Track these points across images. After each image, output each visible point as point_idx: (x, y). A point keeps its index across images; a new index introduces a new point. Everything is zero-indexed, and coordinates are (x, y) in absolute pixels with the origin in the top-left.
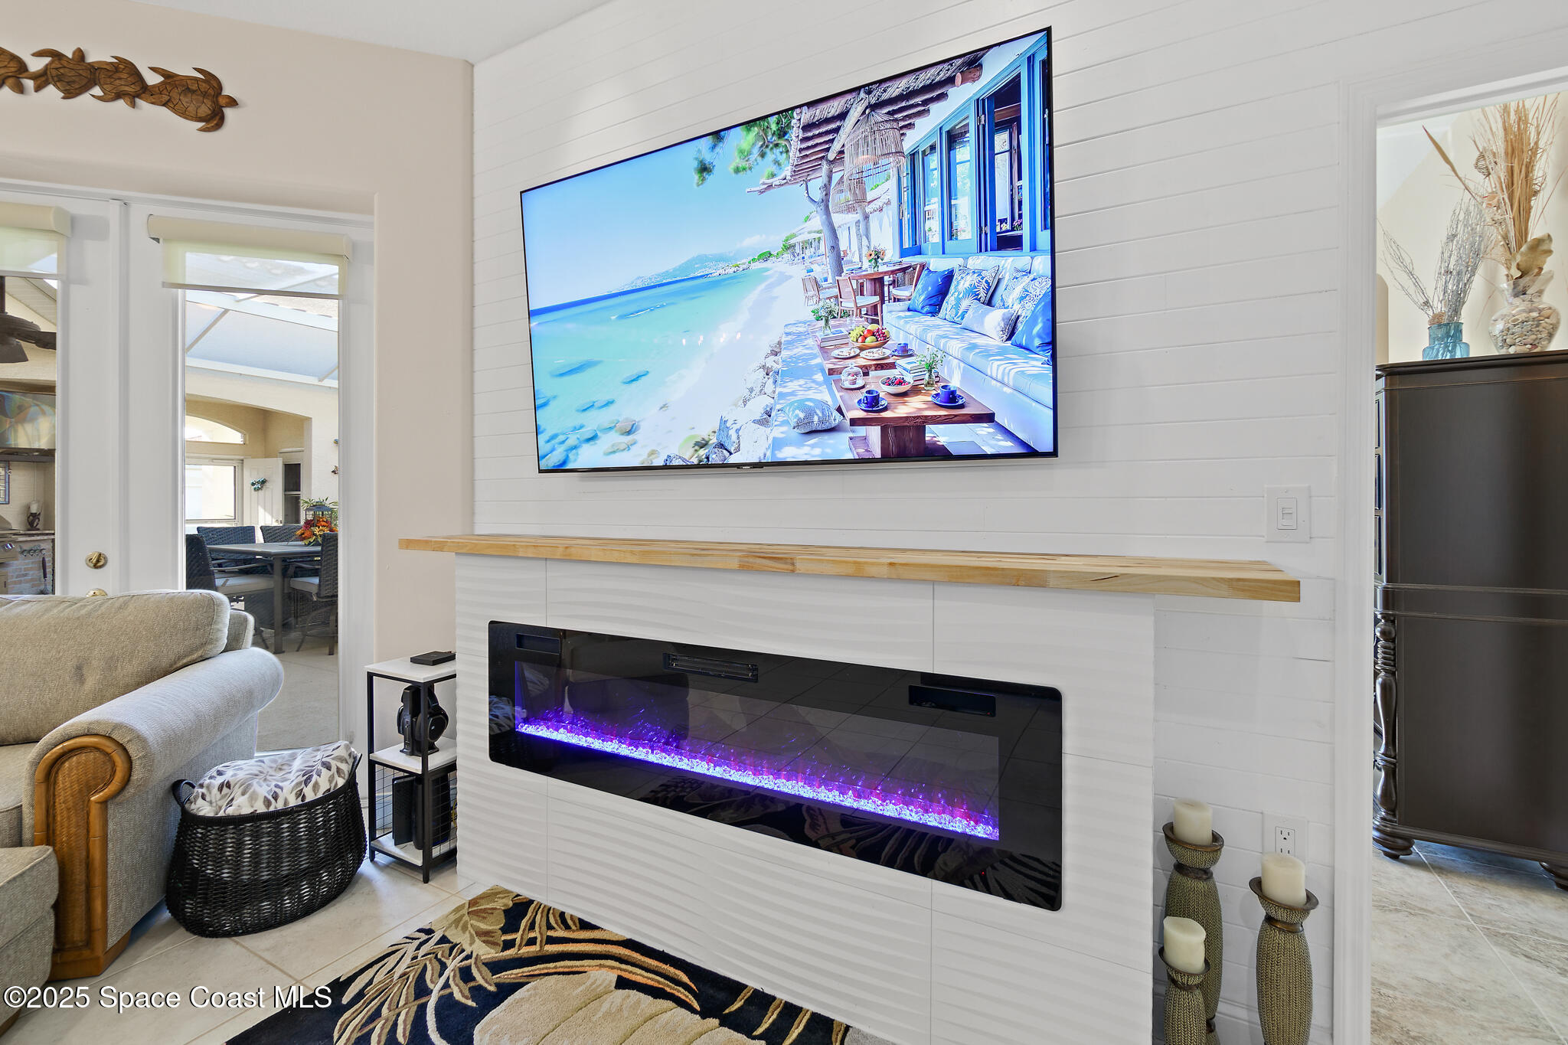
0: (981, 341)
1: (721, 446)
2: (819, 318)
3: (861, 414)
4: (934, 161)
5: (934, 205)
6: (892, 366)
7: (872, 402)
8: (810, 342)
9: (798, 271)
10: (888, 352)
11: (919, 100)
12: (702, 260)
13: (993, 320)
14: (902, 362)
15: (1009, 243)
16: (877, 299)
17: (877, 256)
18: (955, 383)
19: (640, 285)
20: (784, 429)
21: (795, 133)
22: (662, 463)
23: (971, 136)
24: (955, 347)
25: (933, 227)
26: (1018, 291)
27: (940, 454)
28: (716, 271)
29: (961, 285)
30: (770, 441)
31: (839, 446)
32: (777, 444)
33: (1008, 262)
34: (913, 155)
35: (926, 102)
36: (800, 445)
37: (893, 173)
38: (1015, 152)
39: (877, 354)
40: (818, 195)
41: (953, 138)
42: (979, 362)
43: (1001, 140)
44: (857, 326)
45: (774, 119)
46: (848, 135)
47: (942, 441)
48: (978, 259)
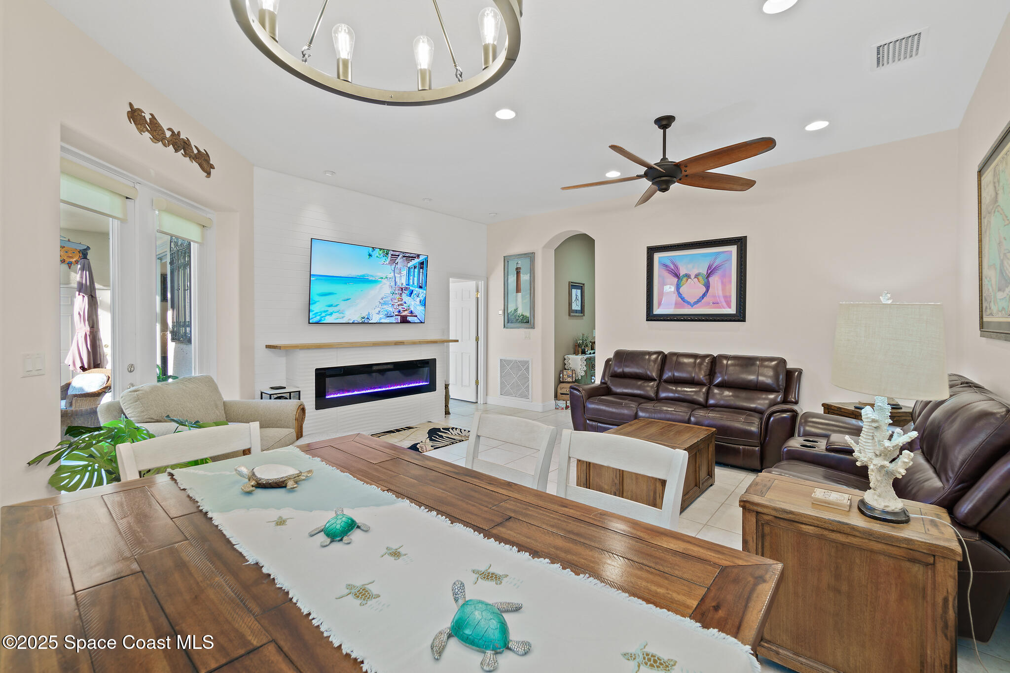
0: (416, 303)
1: (368, 318)
2: (391, 293)
3: (397, 314)
4: (412, 270)
5: (411, 278)
6: (403, 305)
7: (399, 312)
8: (389, 298)
9: (388, 283)
10: (403, 303)
11: (410, 258)
12: (368, 275)
13: (418, 299)
14: (405, 305)
15: (421, 287)
16: (401, 292)
17: (402, 284)
18: (412, 309)
20: (382, 315)
21: (390, 255)
23: (417, 267)
24: (413, 303)
25: (411, 281)
26: (422, 295)
27: (409, 322)
28: (371, 279)
29: (415, 292)
30: (379, 318)
31: (393, 320)
33: (421, 290)
34: (409, 268)
35: (412, 259)
36: (385, 319)
37: (406, 270)
38: (423, 273)
39: (401, 302)
40: (393, 269)
41: (415, 267)
42: (416, 306)
43: (421, 270)
44: (398, 297)
45: (385, 250)
46: (399, 260)
47: (410, 320)
48: (417, 289)
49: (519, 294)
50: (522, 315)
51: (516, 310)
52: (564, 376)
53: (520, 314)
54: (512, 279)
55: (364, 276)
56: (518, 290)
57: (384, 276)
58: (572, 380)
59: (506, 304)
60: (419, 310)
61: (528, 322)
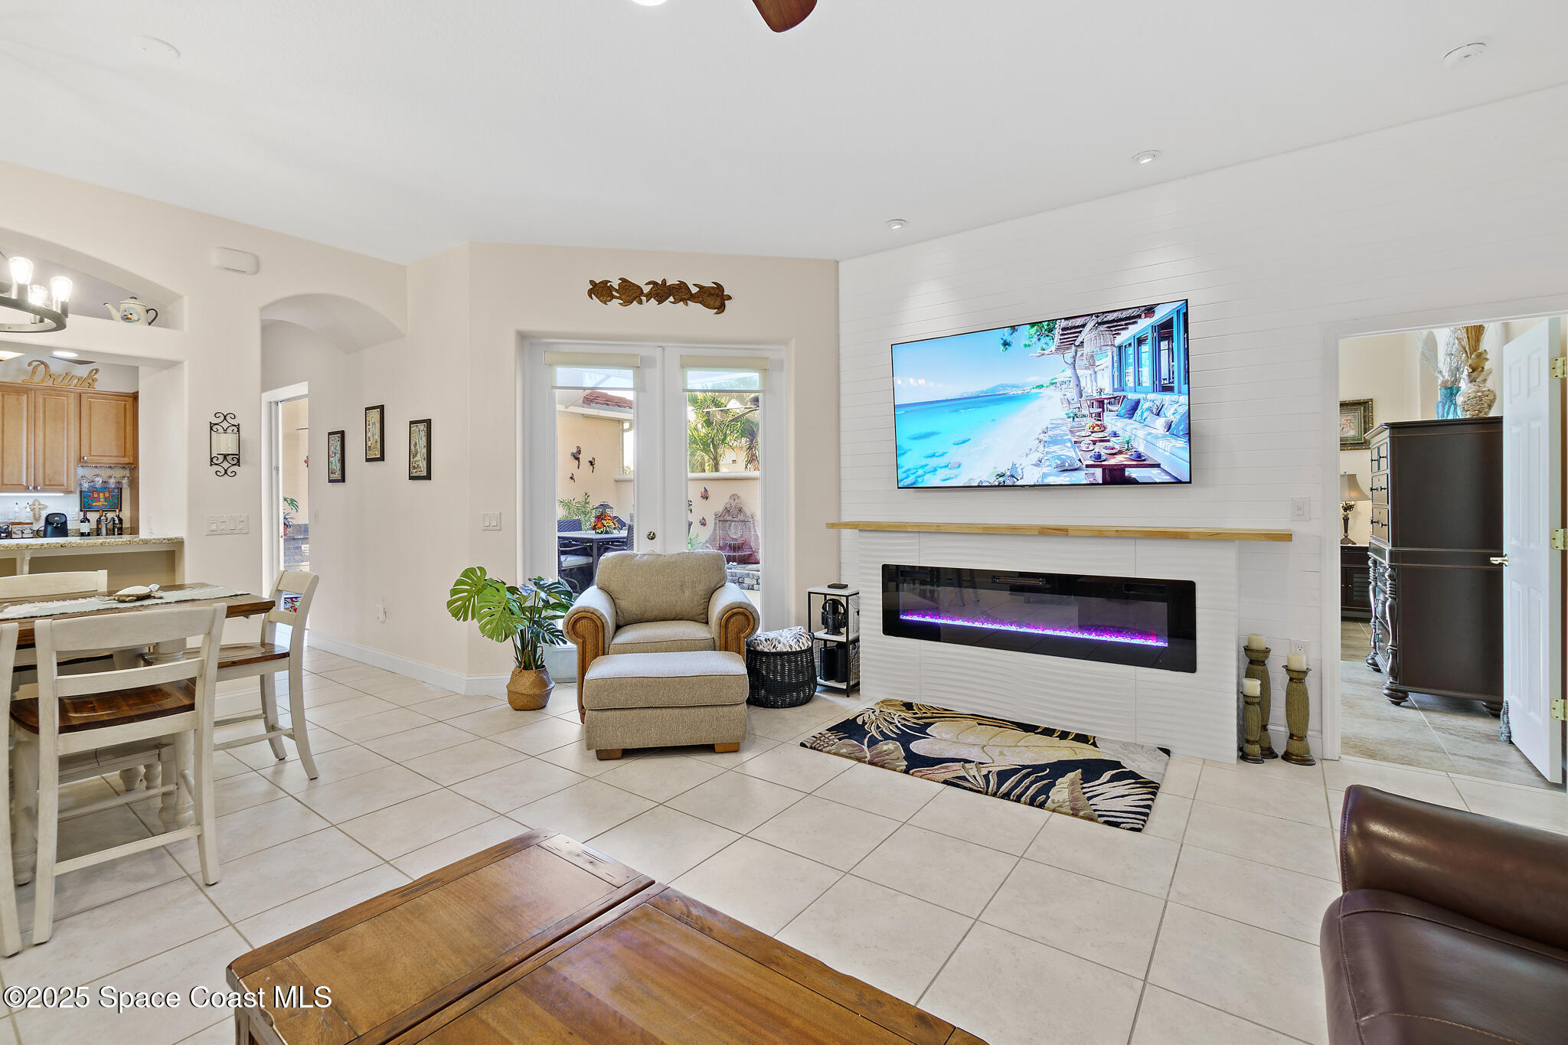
0: (1153, 431)
1: (1013, 476)
2: (1070, 417)
3: (1092, 463)
4: (1130, 350)
5: (1130, 370)
6: (1108, 441)
7: (1098, 457)
8: (1064, 428)
9: (1058, 395)
10: (1106, 435)
11: (1123, 323)
12: (1004, 386)
13: (1160, 422)
14: (1113, 439)
15: (1167, 389)
16: (1101, 410)
17: (1101, 391)
18: (1141, 449)
19: (966, 396)
20: (1049, 468)
21: (1057, 332)
22: (976, 485)
23: (1149, 341)
24: (1141, 433)
25: (1130, 380)
26: (1172, 410)
27: (1133, 482)
28: (1012, 392)
29: (1144, 405)
30: (1041, 474)
31: (1080, 477)
32: (1045, 475)
33: (1167, 397)
34: (1120, 347)
35: (1126, 324)
36: (1057, 476)
37: (1110, 354)
38: (1170, 350)
39: (1101, 435)
40: (1070, 361)
41: (1140, 341)
42: (1154, 441)
43: (1164, 344)
44: (1090, 422)
45: (1046, 323)
46: (1085, 335)
47: (1134, 475)
48: (1151, 396)
55: (995, 388)
57: (1046, 381)
60: (1171, 454)
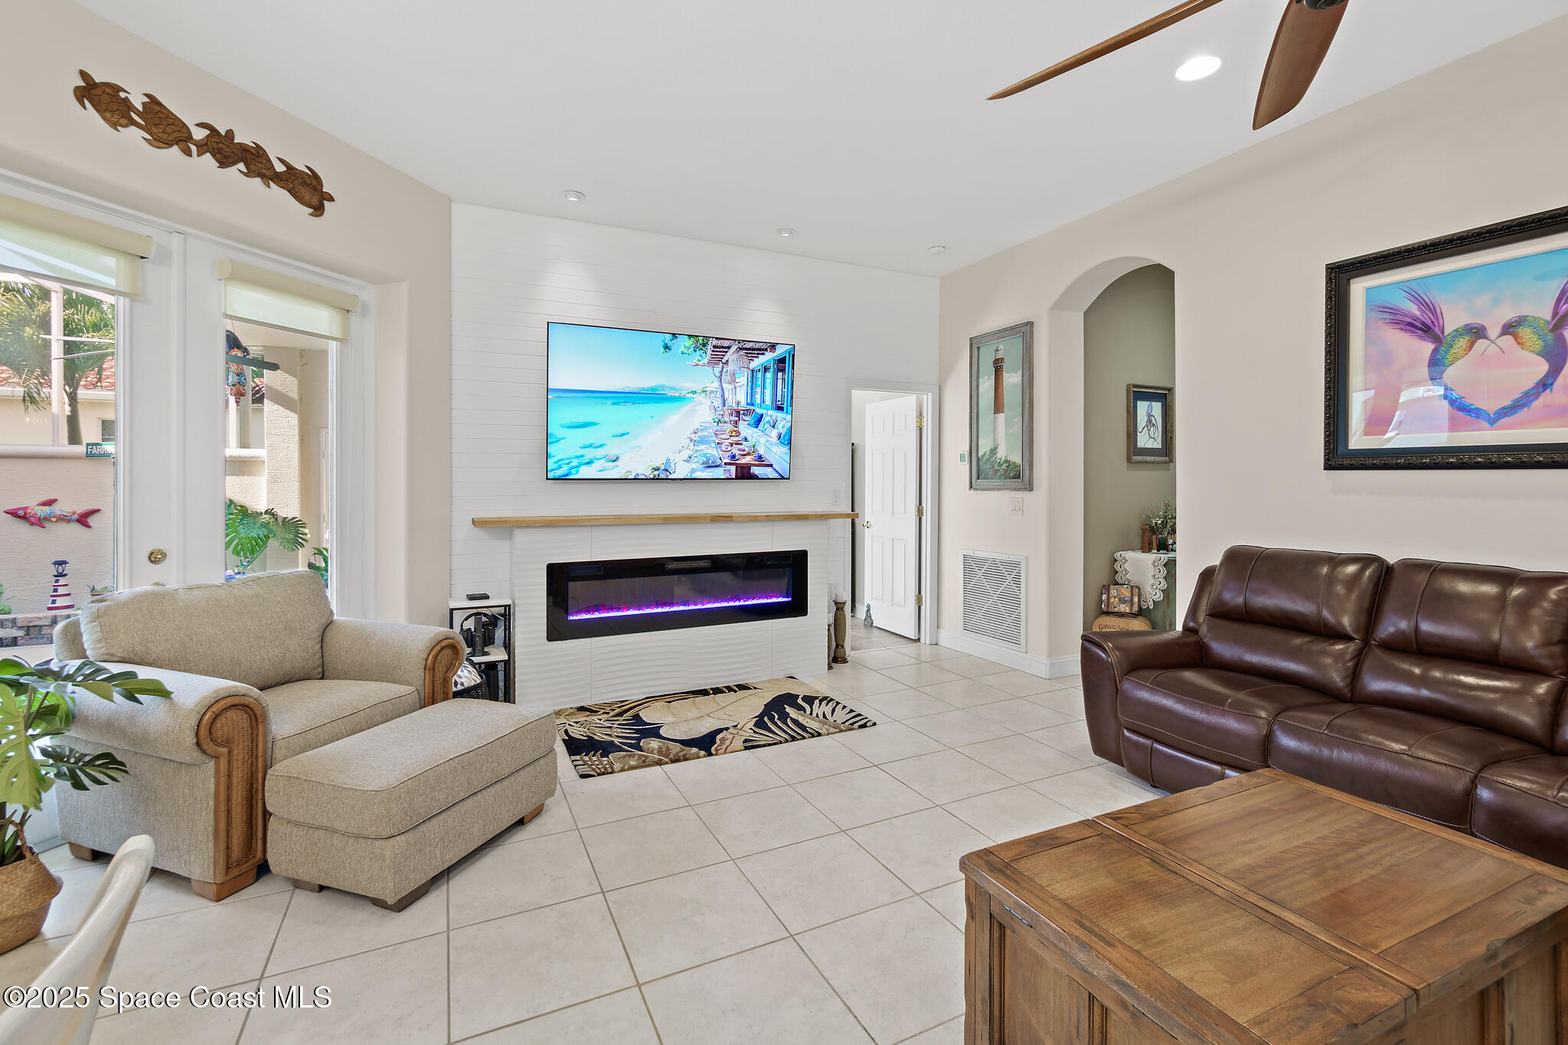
0: (770, 439)
1: (667, 470)
2: (715, 422)
3: (729, 461)
4: (759, 375)
5: (759, 390)
6: (741, 444)
7: (733, 457)
8: (711, 431)
9: (707, 402)
10: (740, 439)
11: (756, 352)
12: (663, 387)
13: (774, 433)
14: (744, 443)
15: (780, 408)
16: (737, 419)
17: (738, 403)
18: (761, 452)
19: (627, 390)
20: (697, 464)
21: (709, 347)
22: (633, 477)
23: (771, 370)
24: (762, 440)
25: (758, 397)
26: (782, 424)
27: (755, 477)
28: (670, 393)
29: (766, 419)
30: (690, 469)
31: (719, 473)
32: (693, 471)
33: (780, 415)
34: (753, 371)
35: (758, 354)
36: (703, 472)
37: (746, 375)
38: (784, 380)
39: (736, 439)
40: (718, 375)
41: (766, 369)
42: (770, 447)
43: (780, 374)
44: (729, 427)
45: (702, 338)
46: (730, 355)
47: (756, 473)
48: (771, 412)
49: (1001, 417)
50: (1007, 461)
51: (994, 451)
52: (1112, 600)
53: (1003, 459)
54: (987, 385)
55: (654, 389)
56: (998, 407)
57: (699, 388)
58: (1131, 609)
59: (974, 438)
60: (777, 455)
61: (1017, 477)
